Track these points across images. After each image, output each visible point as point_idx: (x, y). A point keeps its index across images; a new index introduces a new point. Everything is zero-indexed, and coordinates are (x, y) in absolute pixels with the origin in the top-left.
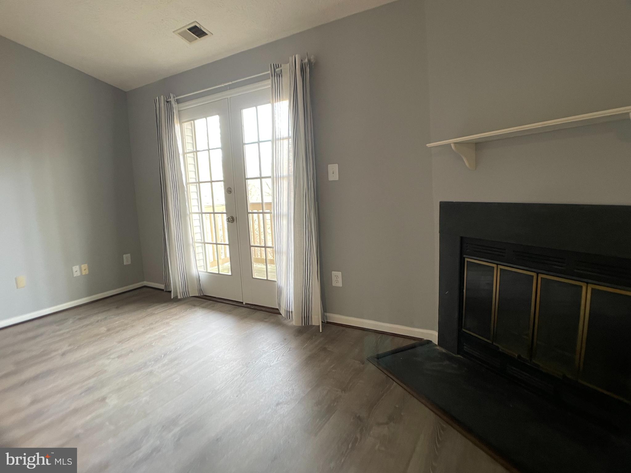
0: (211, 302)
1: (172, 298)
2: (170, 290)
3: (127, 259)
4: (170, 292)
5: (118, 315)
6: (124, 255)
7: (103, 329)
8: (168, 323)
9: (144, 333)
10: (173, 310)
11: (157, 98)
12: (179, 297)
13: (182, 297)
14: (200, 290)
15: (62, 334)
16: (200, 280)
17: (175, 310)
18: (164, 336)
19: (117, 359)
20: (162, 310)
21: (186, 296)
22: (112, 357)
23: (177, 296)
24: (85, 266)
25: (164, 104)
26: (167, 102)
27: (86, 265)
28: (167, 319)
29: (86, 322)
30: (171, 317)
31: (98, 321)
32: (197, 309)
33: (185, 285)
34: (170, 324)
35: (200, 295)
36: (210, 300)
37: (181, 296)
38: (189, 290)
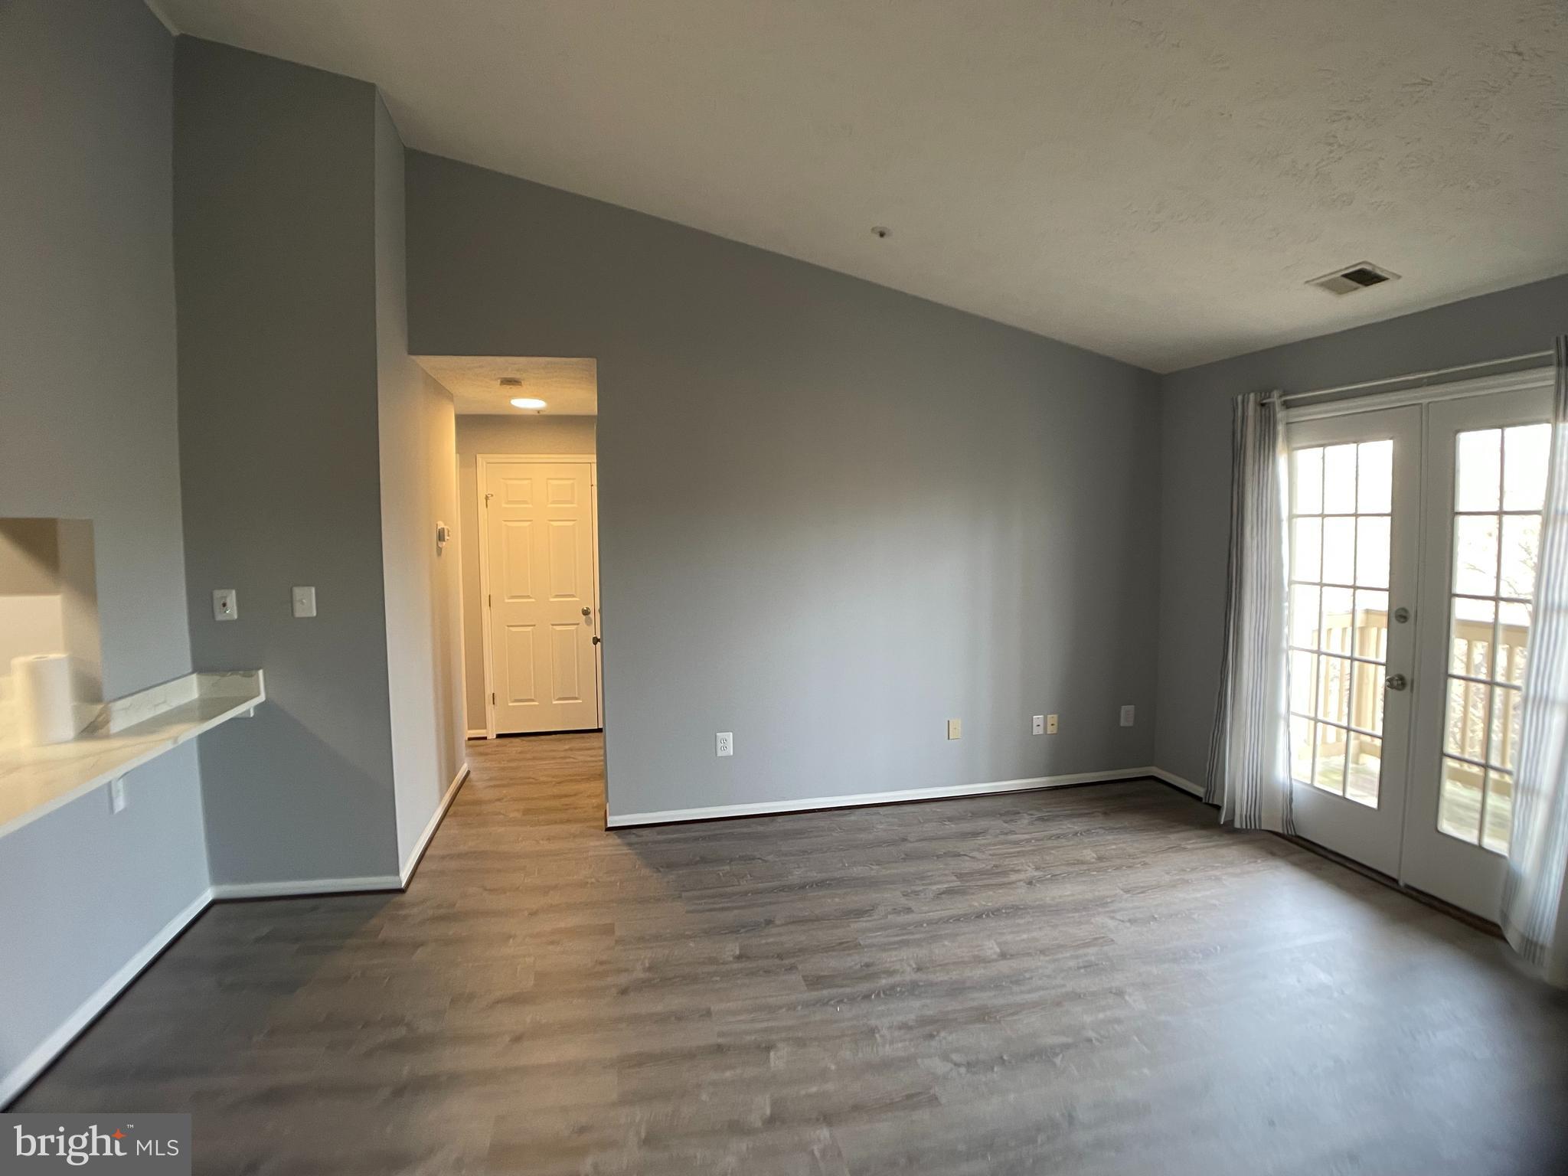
0: (1312, 855)
1: (1222, 823)
2: (1220, 804)
3: (1127, 715)
4: (1218, 808)
5: (1112, 829)
6: (1123, 707)
7: (1089, 854)
8: (1218, 879)
9: (1173, 886)
10: (1224, 851)
11: (1240, 398)
12: (1237, 825)
13: (1244, 827)
14: (1289, 822)
15: (1016, 843)
16: (1291, 800)
17: (1231, 852)
18: (1215, 905)
19: (1128, 924)
20: (1202, 845)
21: (1253, 827)
22: (1118, 916)
23: (1233, 821)
24: (1053, 719)
25: (1255, 411)
26: (1263, 405)
27: (1056, 716)
28: (1214, 868)
29: (1054, 829)
30: (1223, 868)
31: (1076, 834)
32: (1279, 863)
33: (1255, 802)
34: (1224, 882)
35: (1286, 832)
36: (1308, 849)
37: (1241, 825)
38: (1263, 815)
